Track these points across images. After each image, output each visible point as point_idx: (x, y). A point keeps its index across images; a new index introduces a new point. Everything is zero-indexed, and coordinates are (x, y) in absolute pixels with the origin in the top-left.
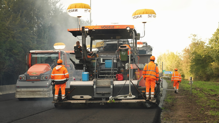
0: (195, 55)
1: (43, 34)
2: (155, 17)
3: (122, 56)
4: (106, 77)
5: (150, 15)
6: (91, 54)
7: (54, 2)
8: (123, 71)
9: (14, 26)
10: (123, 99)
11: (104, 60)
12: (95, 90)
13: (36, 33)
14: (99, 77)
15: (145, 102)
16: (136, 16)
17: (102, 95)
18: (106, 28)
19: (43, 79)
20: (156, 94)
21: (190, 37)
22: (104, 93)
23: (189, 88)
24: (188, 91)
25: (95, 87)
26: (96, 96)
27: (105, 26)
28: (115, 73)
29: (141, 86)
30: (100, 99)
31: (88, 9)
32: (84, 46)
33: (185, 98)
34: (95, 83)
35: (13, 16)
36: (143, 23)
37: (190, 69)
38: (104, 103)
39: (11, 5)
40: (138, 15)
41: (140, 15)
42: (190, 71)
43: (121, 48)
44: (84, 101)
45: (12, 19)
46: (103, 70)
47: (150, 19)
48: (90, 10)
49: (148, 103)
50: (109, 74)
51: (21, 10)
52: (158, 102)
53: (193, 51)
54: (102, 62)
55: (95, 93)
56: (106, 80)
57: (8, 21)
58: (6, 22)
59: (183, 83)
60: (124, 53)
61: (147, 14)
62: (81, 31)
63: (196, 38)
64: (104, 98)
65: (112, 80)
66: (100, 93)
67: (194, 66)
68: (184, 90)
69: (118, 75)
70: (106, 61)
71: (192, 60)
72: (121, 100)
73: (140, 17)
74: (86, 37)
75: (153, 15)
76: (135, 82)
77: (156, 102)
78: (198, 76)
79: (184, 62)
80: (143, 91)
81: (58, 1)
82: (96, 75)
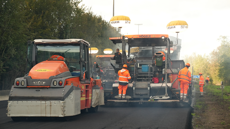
0: (224, 58)
1: (65, 36)
2: (187, 27)
3: (157, 62)
4: (142, 80)
5: (183, 26)
6: (130, 60)
7: (76, 3)
8: (158, 75)
9: (35, 27)
10: (160, 99)
11: (140, 65)
12: (134, 91)
13: (58, 35)
14: (137, 80)
15: (179, 102)
16: (170, 27)
17: (140, 96)
18: (143, 37)
19: (55, 84)
20: (188, 95)
21: (219, 39)
22: (142, 94)
23: (219, 93)
24: (219, 96)
25: (134, 88)
26: (135, 96)
27: (142, 35)
28: (152, 77)
29: (175, 88)
30: (139, 99)
31: (128, 21)
32: (124, 52)
33: (216, 104)
34: (134, 85)
35: (34, 17)
36: (176, 32)
37: (219, 73)
38: (142, 103)
39: (33, 6)
40: (172, 26)
41: (173, 26)
42: (219, 75)
43: (157, 55)
44: (126, 101)
45: (34, 20)
46: (140, 74)
47: (182, 29)
48: (130, 21)
49: (181, 103)
50: (145, 77)
51: (42, 11)
52: (190, 102)
53: (222, 54)
54: (139, 67)
55: (134, 94)
56: (143, 83)
57: (29, 22)
58: (27, 23)
59: (212, 88)
60: (159, 59)
61: (180, 25)
62: (122, 40)
63: (225, 40)
64: (142, 98)
65: (149, 83)
66: (139, 94)
67: (223, 70)
68: (214, 96)
69: (154, 79)
70: (143, 66)
71: (221, 64)
72: (158, 100)
73: (174, 27)
74: (126, 45)
75: (185, 26)
76: (170, 85)
77: (189, 102)
78: (227, 80)
79: (212, 66)
80: (177, 93)
81: (80, 1)
82: (135, 78)
